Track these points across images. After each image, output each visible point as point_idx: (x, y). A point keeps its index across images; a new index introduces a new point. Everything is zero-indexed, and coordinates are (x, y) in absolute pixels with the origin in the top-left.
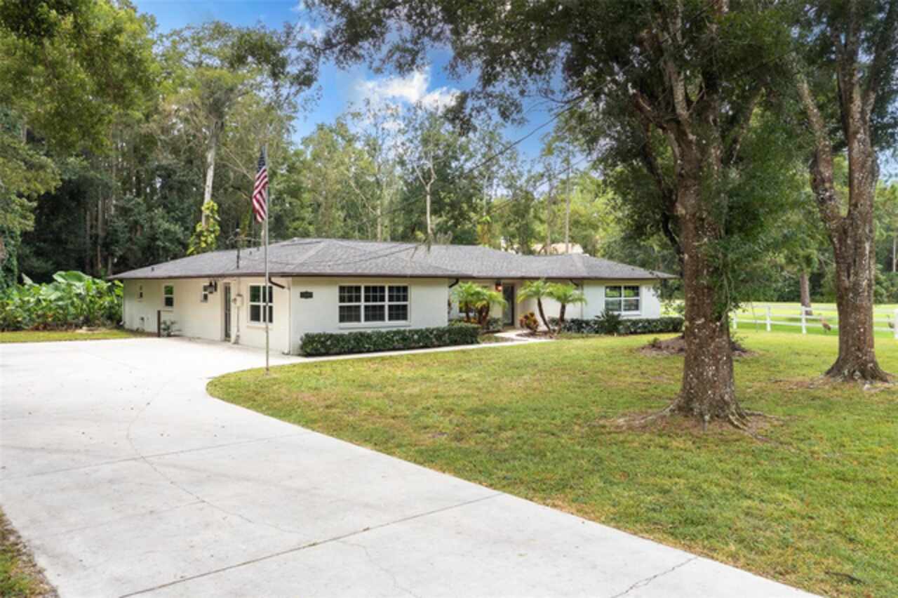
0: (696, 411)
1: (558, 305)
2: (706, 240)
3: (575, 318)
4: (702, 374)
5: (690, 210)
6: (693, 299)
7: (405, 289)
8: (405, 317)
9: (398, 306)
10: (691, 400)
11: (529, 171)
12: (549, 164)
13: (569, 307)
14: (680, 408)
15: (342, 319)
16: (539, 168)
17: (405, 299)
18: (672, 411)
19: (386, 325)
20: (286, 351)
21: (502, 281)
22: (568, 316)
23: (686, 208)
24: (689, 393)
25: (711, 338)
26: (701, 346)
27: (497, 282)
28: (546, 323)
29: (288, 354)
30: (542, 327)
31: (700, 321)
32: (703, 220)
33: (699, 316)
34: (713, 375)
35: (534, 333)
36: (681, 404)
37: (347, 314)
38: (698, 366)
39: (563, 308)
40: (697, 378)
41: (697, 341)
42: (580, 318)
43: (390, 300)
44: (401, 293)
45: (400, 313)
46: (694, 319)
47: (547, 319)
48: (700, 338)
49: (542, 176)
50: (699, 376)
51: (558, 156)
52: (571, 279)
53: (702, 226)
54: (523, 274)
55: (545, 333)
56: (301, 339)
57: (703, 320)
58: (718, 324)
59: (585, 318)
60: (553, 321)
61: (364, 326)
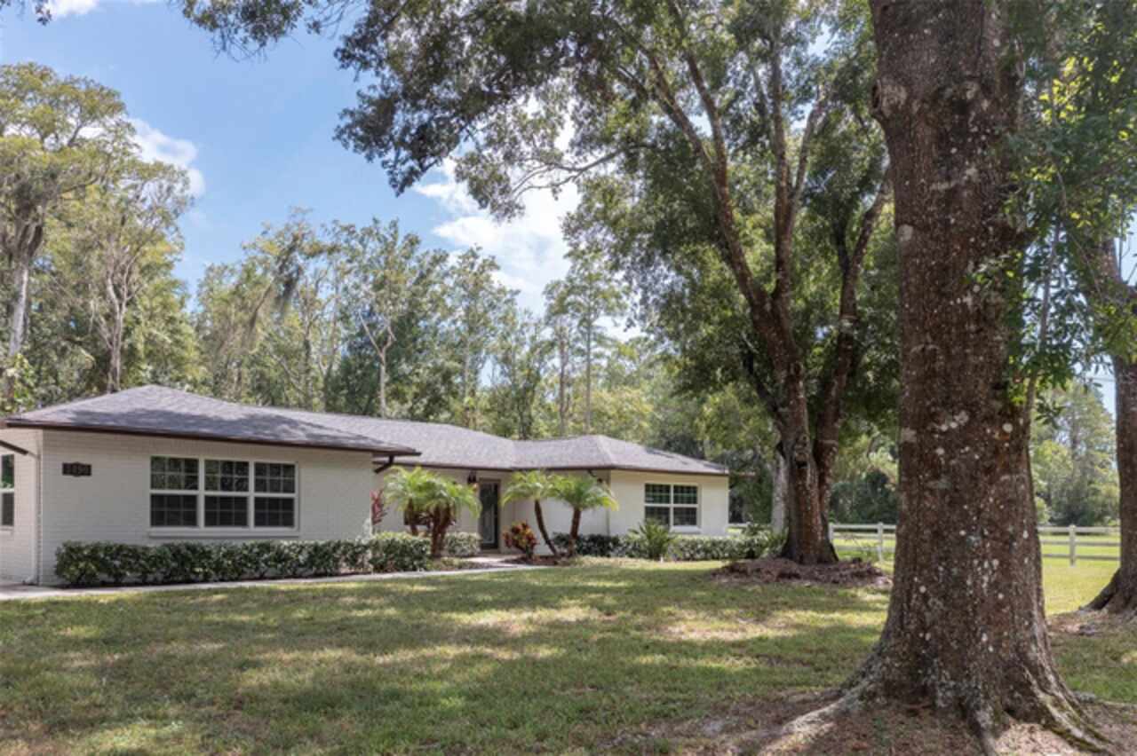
0: (942, 698)
1: (569, 512)
2: (972, 171)
3: (596, 533)
4: (959, 583)
5: (923, 85)
6: (930, 357)
7: (289, 469)
8: (288, 521)
9: (276, 500)
10: (923, 662)
11: (533, 338)
12: (562, 329)
13: (586, 516)
14: (890, 689)
15: (158, 519)
16: (547, 334)
17: (290, 488)
18: (868, 696)
19: (249, 534)
20: (28, 580)
21: (480, 475)
22: (584, 531)
23: (908, 84)
24: (915, 641)
25: (988, 471)
26: (954, 499)
27: (470, 474)
28: (548, 542)
29: (31, 584)
30: (542, 549)
31: (954, 423)
32: (963, 107)
33: (950, 406)
34: (994, 585)
35: (527, 558)
36: (894, 675)
37: (166, 510)
38: (945, 558)
39: (577, 516)
40: (944, 597)
41: (943, 483)
42: (604, 533)
43: (257, 489)
44: (281, 476)
45: (279, 512)
46: (933, 417)
47: (550, 536)
48: (953, 473)
49: (552, 344)
50: (951, 590)
51: (573, 316)
52: (590, 470)
53: (961, 130)
54: (514, 465)
55: (546, 559)
56: (58, 554)
57: (963, 417)
58: (1008, 428)
59: (613, 535)
60: (561, 539)
61: (202, 533)
